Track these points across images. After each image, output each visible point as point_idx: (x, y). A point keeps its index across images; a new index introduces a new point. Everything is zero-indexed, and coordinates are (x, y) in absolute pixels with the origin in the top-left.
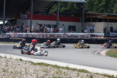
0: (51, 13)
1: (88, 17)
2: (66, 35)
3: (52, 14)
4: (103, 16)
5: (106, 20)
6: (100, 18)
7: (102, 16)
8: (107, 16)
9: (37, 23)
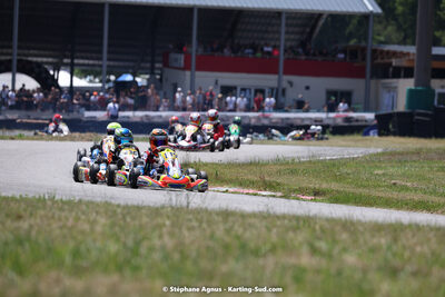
0: (266, 49)
1: (379, 61)
4: (409, 60)
6: (398, 64)
7: (407, 58)
9: (216, 83)
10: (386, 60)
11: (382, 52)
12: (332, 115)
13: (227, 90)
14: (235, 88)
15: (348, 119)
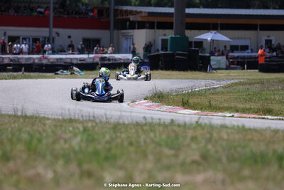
0: (39, 10)
1: (120, 17)
2: (46, 58)
3: (41, 13)
4: (142, 17)
5: (151, 26)
6: (135, 19)
7: (140, 15)
8: (146, 15)
9: (5, 34)
10: (124, 17)
11: (121, 11)
12: (91, 56)
13: (14, 39)
14: (19, 38)
15: (103, 59)
